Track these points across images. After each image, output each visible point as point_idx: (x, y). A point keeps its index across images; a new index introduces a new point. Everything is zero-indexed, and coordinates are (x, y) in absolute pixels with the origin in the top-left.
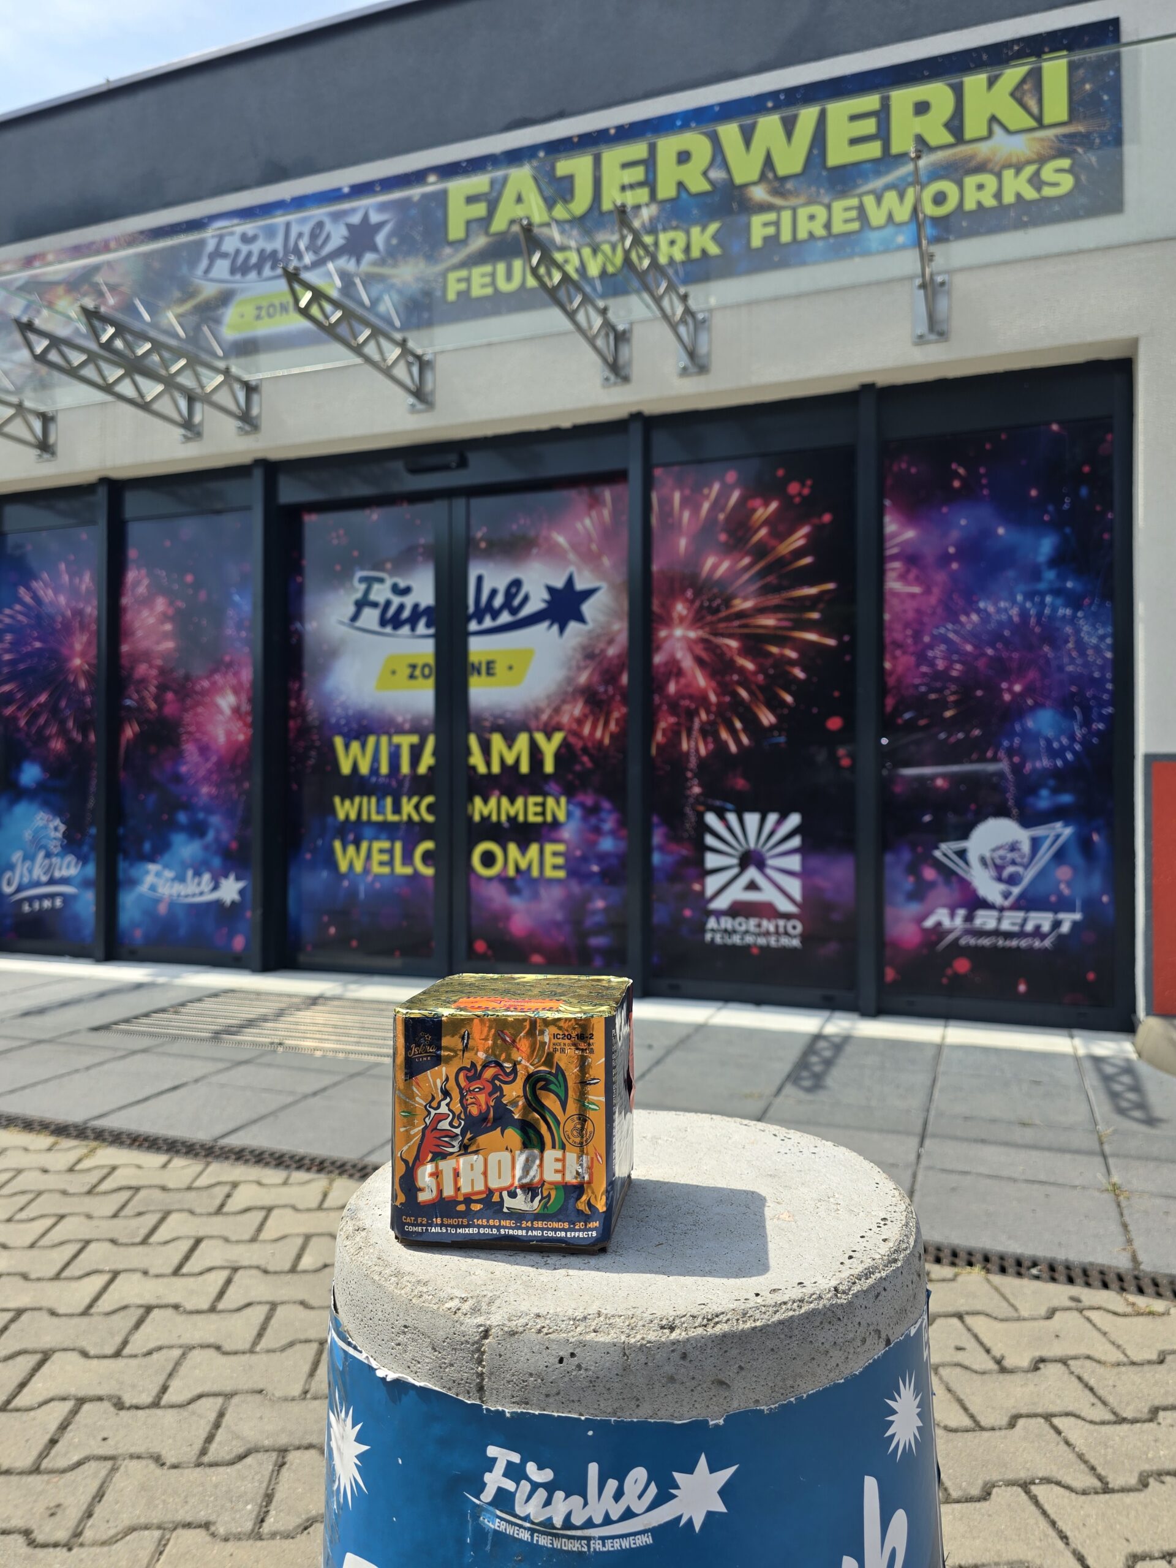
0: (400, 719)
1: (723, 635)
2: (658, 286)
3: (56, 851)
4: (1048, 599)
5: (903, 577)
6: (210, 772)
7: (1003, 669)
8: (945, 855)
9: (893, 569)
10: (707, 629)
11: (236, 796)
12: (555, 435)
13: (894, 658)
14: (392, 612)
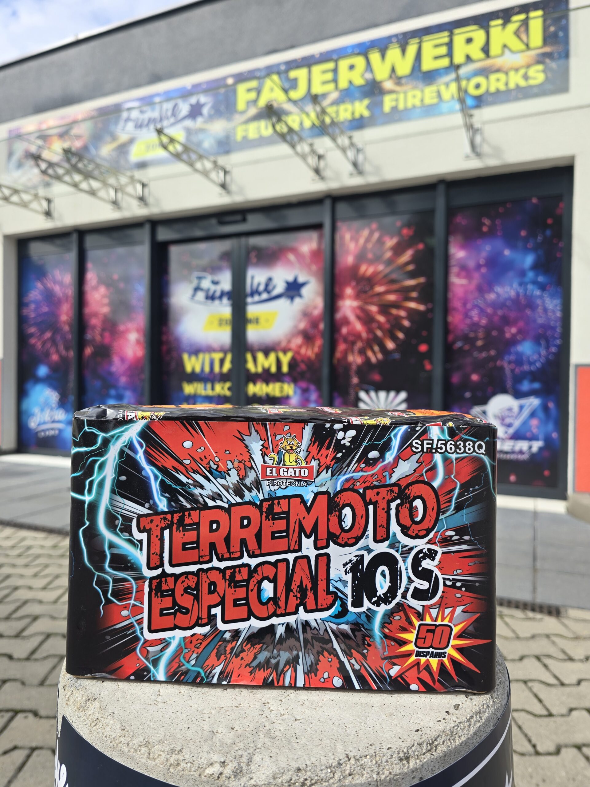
0: (214, 345)
1: (370, 304)
2: (335, 132)
3: (55, 408)
4: (529, 286)
5: (458, 275)
6: (126, 371)
7: (506, 321)
9: (454, 272)
10: (362, 301)
11: (137, 382)
12: (289, 206)
13: (453, 316)
14: (211, 293)
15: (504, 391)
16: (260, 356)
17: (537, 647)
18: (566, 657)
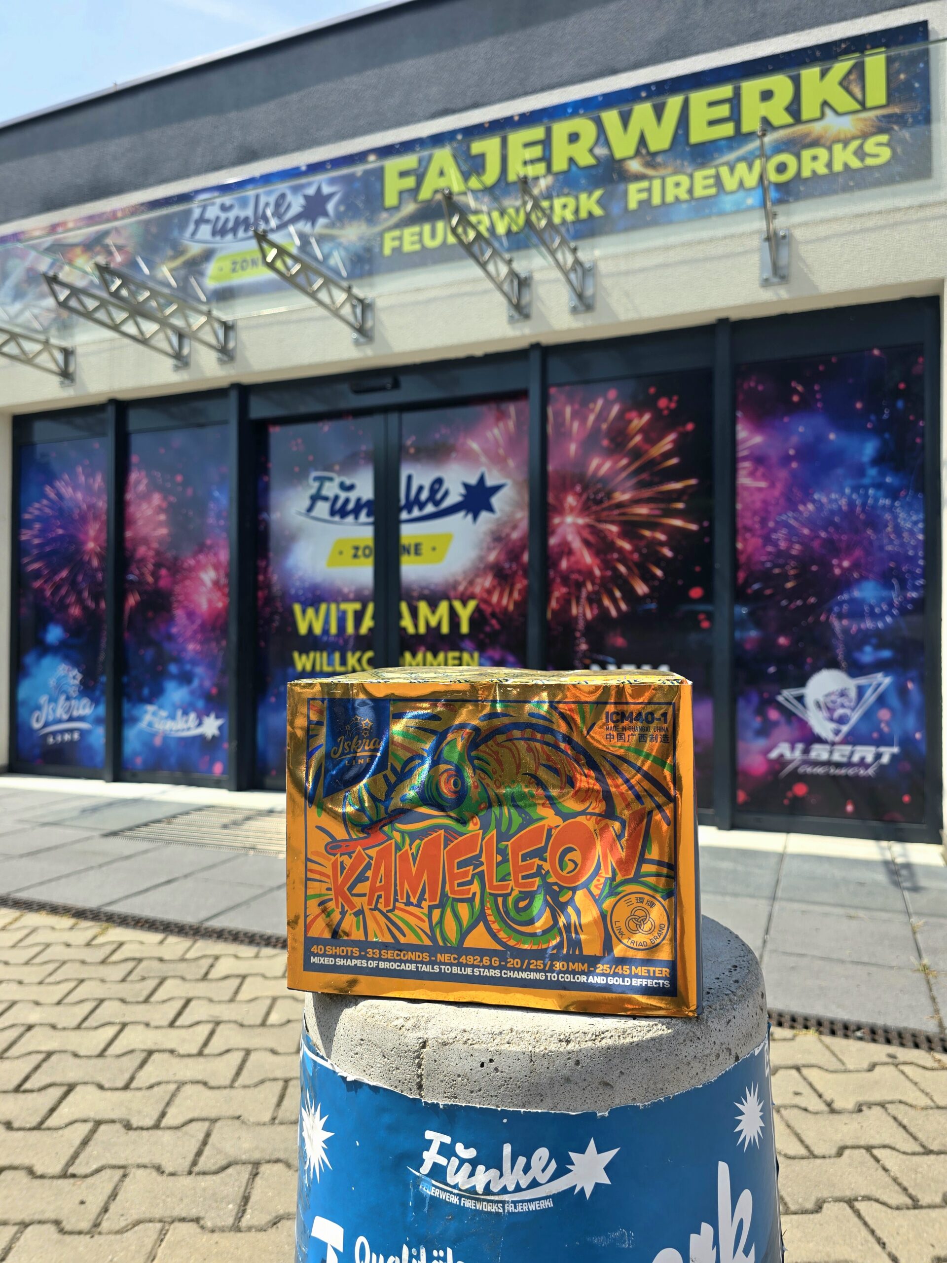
0: (346, 590)
1: (606, 522)
2: (553, 241)
3: (74, 695)
4: (871, 492)
5: (752, 474)
6: (195, 632)
7: (834, 548)
8: (787, 700)
9: (744, 468)
10: (593, 517)
11: (216, 651)
12: (470, 362)
13: (745, 540)
14: (339, 504)
15: (832, 664)
16: (423, 608)
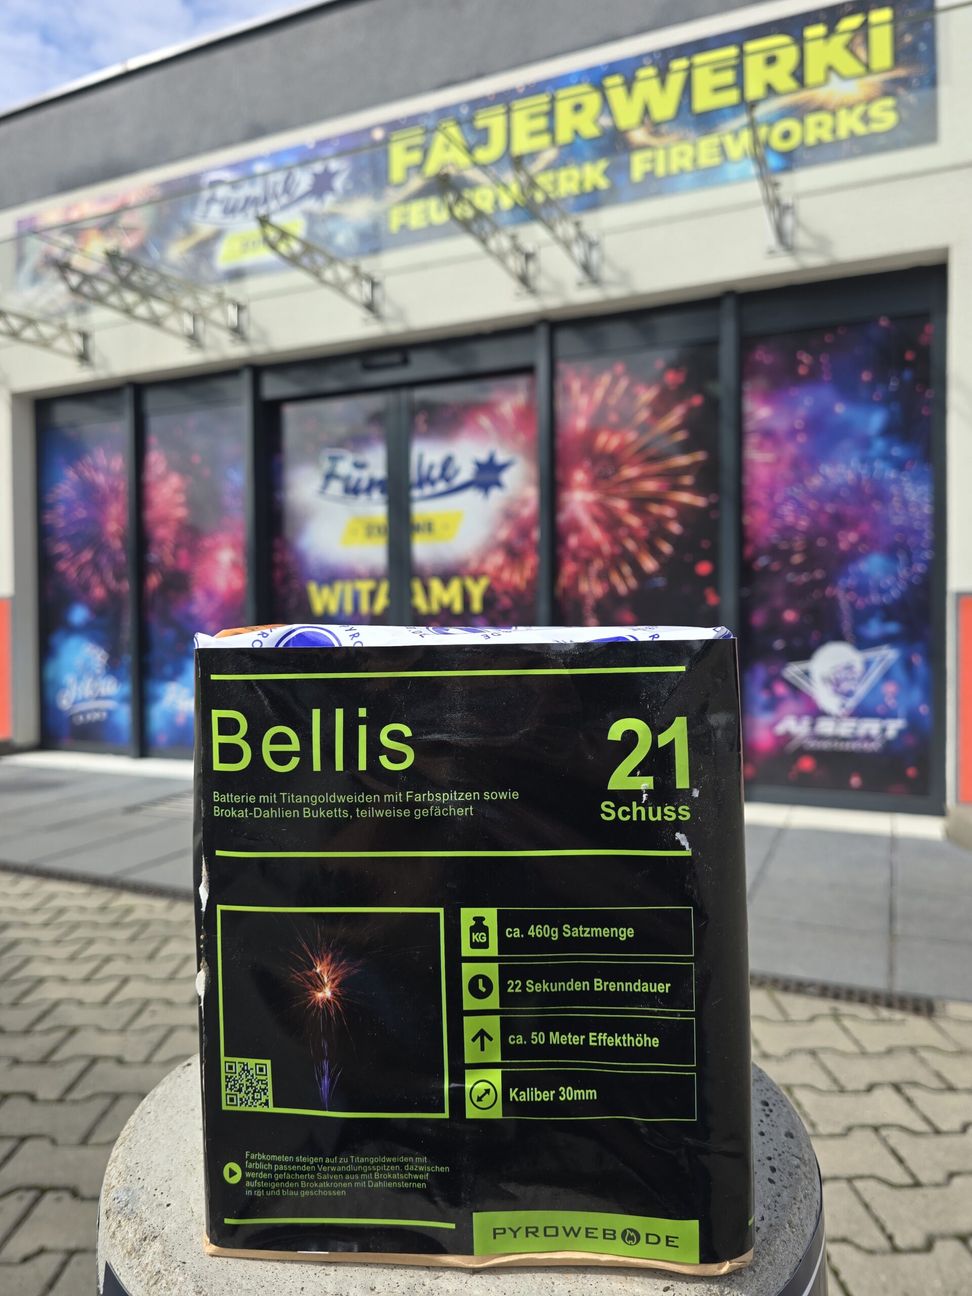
0: (360, 569)
1: (615, 498)
2: (551, 216)
3: (101, 675)
4: (877, 464)
5: (761, 448)
7: (840, 521)
8: (792, 675)
9: (752, 442)
10: (602, 493)
13: (752, 515)
14: (353, 483)
15: (839, 637)
16: (436, 586)
17: (896, 1069)
18: (942, 1086)
